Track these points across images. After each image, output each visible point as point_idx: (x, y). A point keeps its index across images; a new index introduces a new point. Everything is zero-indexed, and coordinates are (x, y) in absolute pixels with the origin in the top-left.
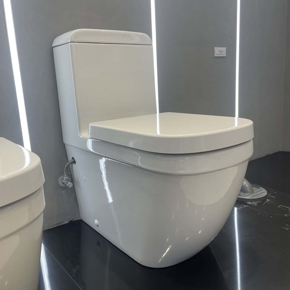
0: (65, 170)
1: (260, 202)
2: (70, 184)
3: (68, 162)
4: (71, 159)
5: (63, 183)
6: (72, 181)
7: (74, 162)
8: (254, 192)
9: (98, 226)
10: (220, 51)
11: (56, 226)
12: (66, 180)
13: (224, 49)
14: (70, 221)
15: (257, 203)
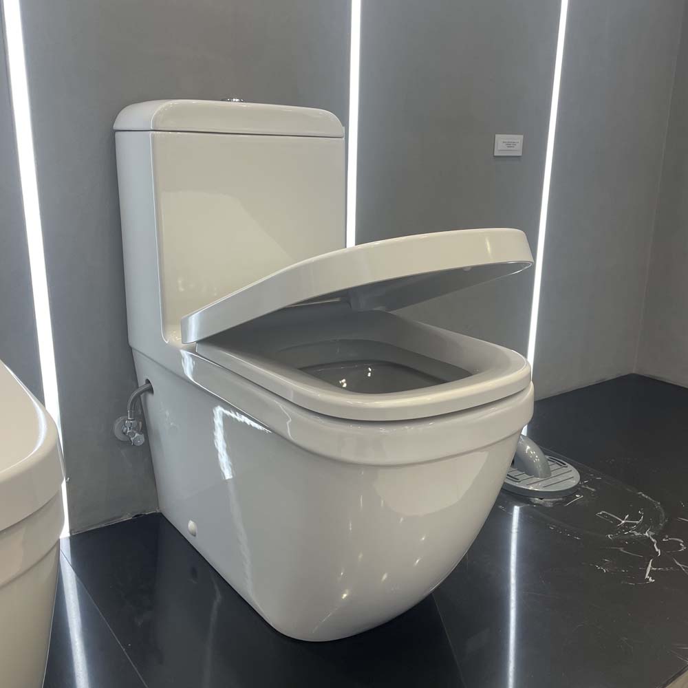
0: (129, 405)
1: (561, 499)
2: (138, 438)
3: (138, 387)
4: (144, 383)
5: (124, 433)
6: (145, 429)
7: (151, 390)
8: (550, 474)
9: (195, 536)
10: (507, 144)
11: (103, 525)
12: (130, 428)
13: (518, 139)
14: (136, 516)
15: (553, 502)
